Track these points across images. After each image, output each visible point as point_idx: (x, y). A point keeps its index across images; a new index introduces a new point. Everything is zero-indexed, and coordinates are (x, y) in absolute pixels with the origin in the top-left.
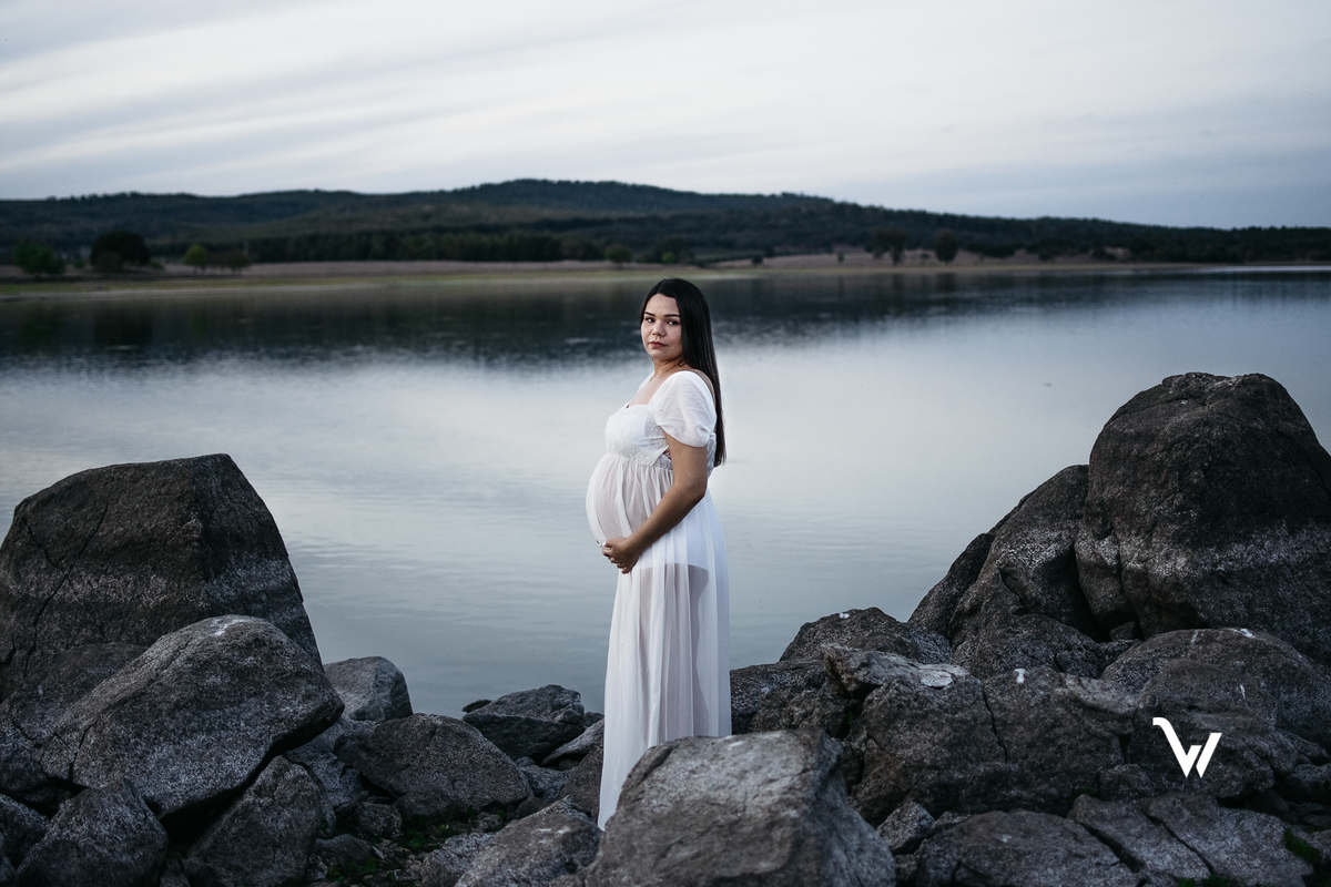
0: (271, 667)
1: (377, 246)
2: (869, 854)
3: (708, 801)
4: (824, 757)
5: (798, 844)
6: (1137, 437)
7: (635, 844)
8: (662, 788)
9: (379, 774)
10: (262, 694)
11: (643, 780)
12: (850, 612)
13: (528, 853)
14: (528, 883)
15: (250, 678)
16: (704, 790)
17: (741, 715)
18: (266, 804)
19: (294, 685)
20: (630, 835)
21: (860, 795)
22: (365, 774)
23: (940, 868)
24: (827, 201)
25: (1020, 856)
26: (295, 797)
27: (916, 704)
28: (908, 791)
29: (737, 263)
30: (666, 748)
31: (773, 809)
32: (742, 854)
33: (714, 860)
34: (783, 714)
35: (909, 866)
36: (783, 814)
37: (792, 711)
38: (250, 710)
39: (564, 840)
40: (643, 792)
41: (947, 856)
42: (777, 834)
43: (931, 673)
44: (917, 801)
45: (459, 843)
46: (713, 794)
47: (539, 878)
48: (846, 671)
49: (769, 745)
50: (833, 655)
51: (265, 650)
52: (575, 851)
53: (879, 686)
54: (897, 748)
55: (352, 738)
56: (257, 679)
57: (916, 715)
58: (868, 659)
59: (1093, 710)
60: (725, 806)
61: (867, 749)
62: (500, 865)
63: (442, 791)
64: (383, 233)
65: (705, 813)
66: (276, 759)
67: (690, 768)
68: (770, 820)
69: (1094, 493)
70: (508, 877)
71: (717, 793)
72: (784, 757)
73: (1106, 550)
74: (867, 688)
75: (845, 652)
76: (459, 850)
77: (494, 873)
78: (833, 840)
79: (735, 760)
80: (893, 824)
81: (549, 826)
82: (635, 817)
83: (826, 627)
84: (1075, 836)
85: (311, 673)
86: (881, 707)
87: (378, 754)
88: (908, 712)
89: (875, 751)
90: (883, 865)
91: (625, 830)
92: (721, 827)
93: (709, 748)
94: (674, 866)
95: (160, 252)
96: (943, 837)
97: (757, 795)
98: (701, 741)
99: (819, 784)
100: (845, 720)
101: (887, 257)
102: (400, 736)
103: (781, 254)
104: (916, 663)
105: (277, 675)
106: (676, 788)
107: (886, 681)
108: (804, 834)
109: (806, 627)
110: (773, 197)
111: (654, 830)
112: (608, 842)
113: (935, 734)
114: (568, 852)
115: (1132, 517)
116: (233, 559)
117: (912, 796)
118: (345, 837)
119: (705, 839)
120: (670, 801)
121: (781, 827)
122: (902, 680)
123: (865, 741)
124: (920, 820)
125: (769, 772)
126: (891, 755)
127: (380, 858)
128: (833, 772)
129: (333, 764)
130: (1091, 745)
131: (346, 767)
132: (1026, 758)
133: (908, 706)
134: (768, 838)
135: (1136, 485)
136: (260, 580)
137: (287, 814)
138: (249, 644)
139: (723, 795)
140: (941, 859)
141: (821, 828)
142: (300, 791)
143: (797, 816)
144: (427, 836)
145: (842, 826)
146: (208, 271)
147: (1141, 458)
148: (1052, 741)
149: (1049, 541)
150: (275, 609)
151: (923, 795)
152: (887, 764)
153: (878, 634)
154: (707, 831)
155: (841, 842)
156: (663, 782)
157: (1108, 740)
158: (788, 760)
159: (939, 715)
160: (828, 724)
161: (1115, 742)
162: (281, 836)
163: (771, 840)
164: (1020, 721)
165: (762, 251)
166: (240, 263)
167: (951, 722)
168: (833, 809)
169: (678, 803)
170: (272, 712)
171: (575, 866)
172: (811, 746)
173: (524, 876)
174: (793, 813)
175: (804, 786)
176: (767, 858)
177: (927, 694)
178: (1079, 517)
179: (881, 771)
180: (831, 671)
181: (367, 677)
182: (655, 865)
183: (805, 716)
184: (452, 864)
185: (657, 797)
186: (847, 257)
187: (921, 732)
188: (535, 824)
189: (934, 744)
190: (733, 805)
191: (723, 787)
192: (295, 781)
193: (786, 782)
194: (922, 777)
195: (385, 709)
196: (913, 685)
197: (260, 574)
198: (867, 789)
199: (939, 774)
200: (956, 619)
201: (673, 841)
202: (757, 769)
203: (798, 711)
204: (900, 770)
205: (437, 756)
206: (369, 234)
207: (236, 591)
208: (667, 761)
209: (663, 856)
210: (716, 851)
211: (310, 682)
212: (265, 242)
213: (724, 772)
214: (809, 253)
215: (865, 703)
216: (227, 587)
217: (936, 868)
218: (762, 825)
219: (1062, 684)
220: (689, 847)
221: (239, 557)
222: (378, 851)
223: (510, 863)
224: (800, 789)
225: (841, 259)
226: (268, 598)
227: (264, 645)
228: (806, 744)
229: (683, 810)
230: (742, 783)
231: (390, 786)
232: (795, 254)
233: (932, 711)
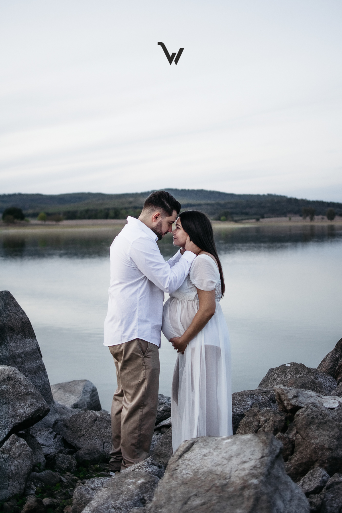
0: (14, 390)
1: (112, 213)
2: (296, 502)
3: (211, 472)
4: (273, 449)
5: (257, 499)
7: (172, 495)
8: (188, 464)
9: (71, 438)
10: (9, 403)
11: (179, 459)
12: (291, 364)
13: (122, 493)
14: (121, 509)
15: (4, 395)
16: (209, 466)
17: (238, 415)
18: (6, 457)
19: (24, 399)
20: (170, 490)
21: (292, 461)
22: (65, 438)
23: (333, 507)
24: (284, 197)
26: (20, 454)
27: (321, 417)
28: (317, 460)
29: (250, 221)
30: (192, 442)
31: (245, 478)
32: (227, 504)
33: (212, 507)
34: (255, 420)
35: (317, 500)
36: (250, 482)
37: (259, 418)
38: (3, 411)
39: (140, 487)
40: (178, 466)
41: (337, 500)
42: (247, 493)
43: (328, 401)
44: (321, 466)
45: (93, 482)
46: (214, 469)
47: (126, 507)
48: (286, 399)
49: (244, 442)
50: (280, 391)
51: (12, 382)
52: (146, 492)
53: (302, 408)
54: (311, 439)
55: (61, 420)
56: (7, 396)
57: (321, 423)
58: (297, 394)
60: (220, 475)
61: (296, 438)
62: (107, 499)
63: (97, 449)
64: (114, 209)
65: (210, 479)
66: (12, 435)
67: (203, 454)
68: (243, 485)
70: (111, 506)
71: (216, 468)
72: (252, 449)
74: (296, 408)
75: (286, 390)
76: (92, 486)
77: (104, 503)
78: (277, 496)
79: (227, 449)
80: (309, 478)
81: (134, 478)
82: (173, 479)
83: (279, 372)
85: (33, 393)
86: (303, 418)
87: (71, 429)
88: (317, 421)
89: (300, 440)
90: (303, 507)
91: (167, 487)
92: (217, 487)
93: (214, 443)
94: (191, 509)
95: (29, 215)
96: (334, 489)
97: (237, 470)
98: (210, 439)
99: (270, 464)
100: (285, 423)
101: (308, 218)
102: (81, 421)
103: (267, 217)
104: (321, 395)
105: (17, 394)
106: (195, 464)
107: (306, 405)
108: (261, 494)
109: (271, 370)
110: (264, 195)
111: (183, 487)
112: (159, 493)
113: (330, 432)
114: (142, 493)
116: (8, 338)
117: (318, 463)
118: (48, 471)
119: (209, 494)
120: (192, 471)
121: (249, 489)
122: (314, 405)
123: (295, 434)
124: (322, 477)
125: (244, 457)
126: (308, 442)
127: (64, 482)
128: (277, 457)
129: (51, 433)
131: (56, 435)
133: (317, 418)
134: (241, 495)
136: (22, 348)
137: (16, 462)
138: (5, 379)
139: (219, 469)
140: (334, 502)
141: (270, 489)
142: (22, 451)
143: (257, 483)
144: (88, 471)
145: (281, 487)
146: (47, 223)
150: (28, 361)
151: (324, 462)
152: (306, 447)
153: (303, 377)
154: (210, 489)
155: (281, 496)
156: (189, 461)
158: (254, 451)
159: (332, 422)
160: (277, 425)
162: (12, 473)
163: (243, 496)
165: (260, 216)
166: (58, 220)
167: (338, 426)
168: (278, 478)
169: (196, 473)
170: (13, 412)
171: (145, 500)
172: (266, 444)
173: (119, 506)
174: (255, 481)
175: (261, 466)
176: (241, 507)
177: (326, 412)
179: (303, 450)
180: (279, 399)
181: (80, 389)
182: (182, 508)
183: (266, 421)
184: (88, 493)
185: (185, 469)
186: (293, 219)
187: (323, 431)
188: (128, 476)
189: (330, 438)
190: (224, 475)
191: (220, 465)
192: (20, 446)
193: (252, 463)
194: (323, 454)
195: (87, 403)
196: (319, 407)
197: (21, 345)
198: (296, 459)
199: (332, 453)
200: (339, 368)
201: (192, 494)
202: (238, 455)
203: (262, 419)
204: (313, 450)
205: (97, 431)
206: (108, 209)
207: (9, 353)
208: (192, 449)
209: (186, 503)
210: (213, 502)
211: (33, 398)
212: (69, 212)
213: (220, 456)
214: (278, 217)
215: (295, 416)
216: (5, 351)
217: (331, 506)
218: (239, 487)
220: (200, 498)
221: (11, 337)
222: (63, 479)
223: (113, 498)
224: (259, 468)
225: (290, 219)
226: (25, 356)
227: (12, 379)
228: (263, 442)
229: (198, 476)
230: (230, 463)
231: (75, 444)
232: (272, 217)
233: (329, 421)
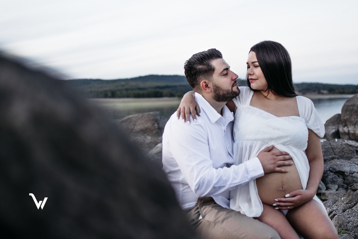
1: (109, 94)
6: (351, 105)
25: (341, 165)
59: (351, 146)
64: (111, 91)
69: (342, 118)
73: (346, 129)
84: (351, 163)
115: (351, 122)
130: (351, 152)
132: (338, 154)
135: (352, 115)
147: (352, 110)
148: (343, 152)
149: (333, 129)
157: (354, 151)
161: (355, 152)
164: (337, 148)
167: (324, 148)
178: (339, 124)
219: (344, 141)
